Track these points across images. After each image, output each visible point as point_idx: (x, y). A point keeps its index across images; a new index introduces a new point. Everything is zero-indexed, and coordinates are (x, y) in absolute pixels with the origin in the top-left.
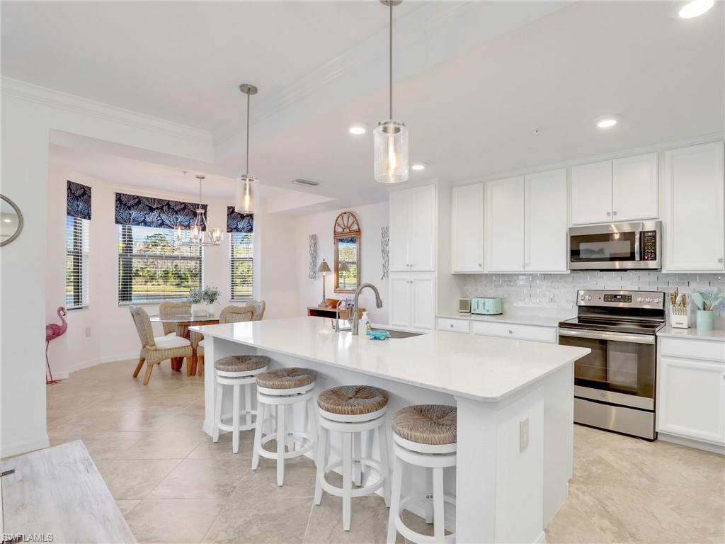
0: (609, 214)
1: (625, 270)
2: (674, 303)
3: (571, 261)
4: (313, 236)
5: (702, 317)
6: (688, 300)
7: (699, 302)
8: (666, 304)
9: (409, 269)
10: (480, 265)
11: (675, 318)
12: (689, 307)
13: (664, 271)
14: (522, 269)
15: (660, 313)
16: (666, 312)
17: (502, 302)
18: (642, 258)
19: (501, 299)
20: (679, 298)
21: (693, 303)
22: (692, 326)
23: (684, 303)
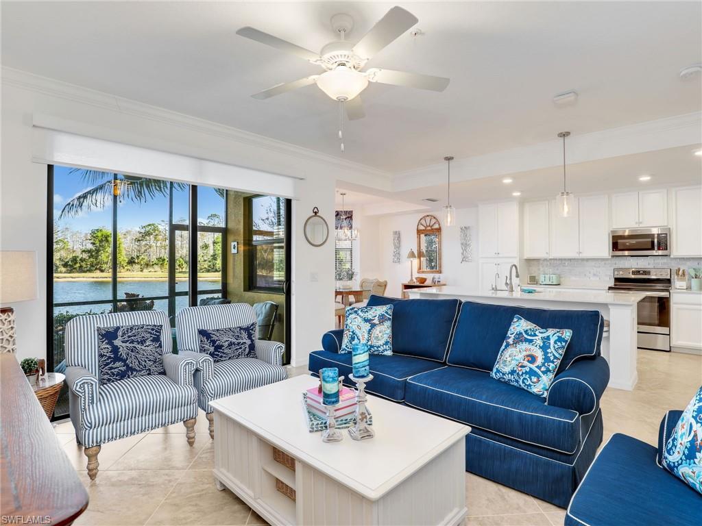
0: (636, 223)
1: (647, 256)
2: (678, 274)
3: (613, 250)
4: (396, 232)
5: (694, 282)
6: (686, 273)
7: (693, 274)
8: (672, 276)
9: (496, 256)
10: (547, 253)
11: (678, 284)
12: (687, 277)
13: (672, 256)
14: (577, 255)
15: (669, 281)
16: (672, 281)
17: (559, 277)
18: (659, 249)
19: (559, 275)
20: (681, 272)
21: (689, 274)
22: (689, 288)
23: (684, 274)
